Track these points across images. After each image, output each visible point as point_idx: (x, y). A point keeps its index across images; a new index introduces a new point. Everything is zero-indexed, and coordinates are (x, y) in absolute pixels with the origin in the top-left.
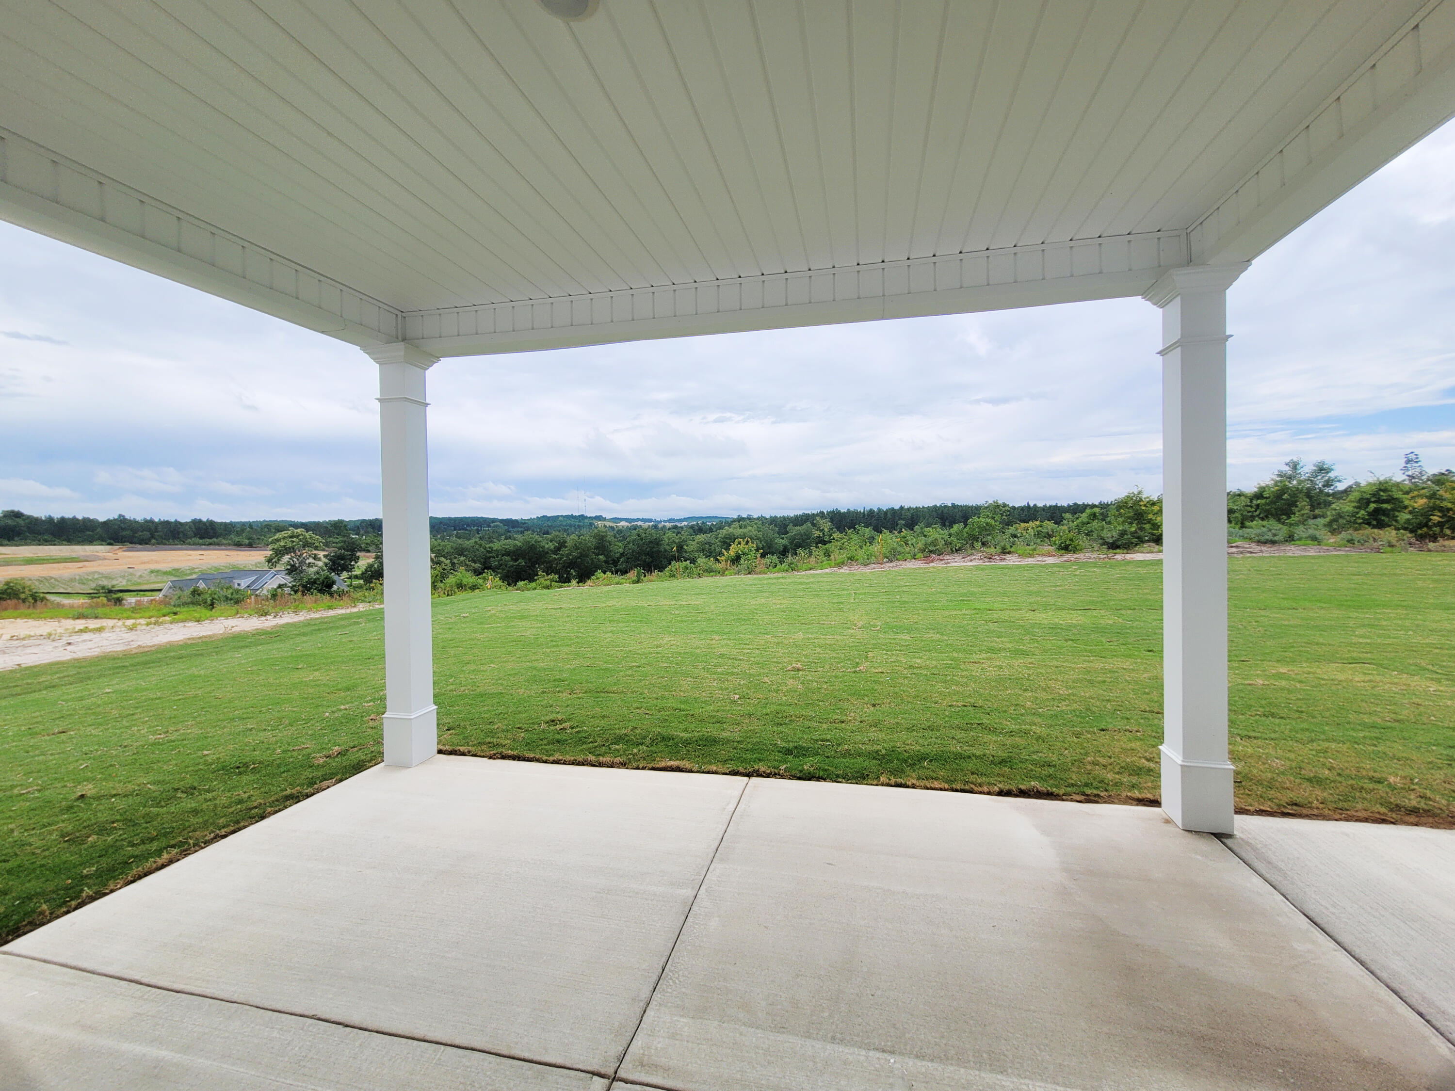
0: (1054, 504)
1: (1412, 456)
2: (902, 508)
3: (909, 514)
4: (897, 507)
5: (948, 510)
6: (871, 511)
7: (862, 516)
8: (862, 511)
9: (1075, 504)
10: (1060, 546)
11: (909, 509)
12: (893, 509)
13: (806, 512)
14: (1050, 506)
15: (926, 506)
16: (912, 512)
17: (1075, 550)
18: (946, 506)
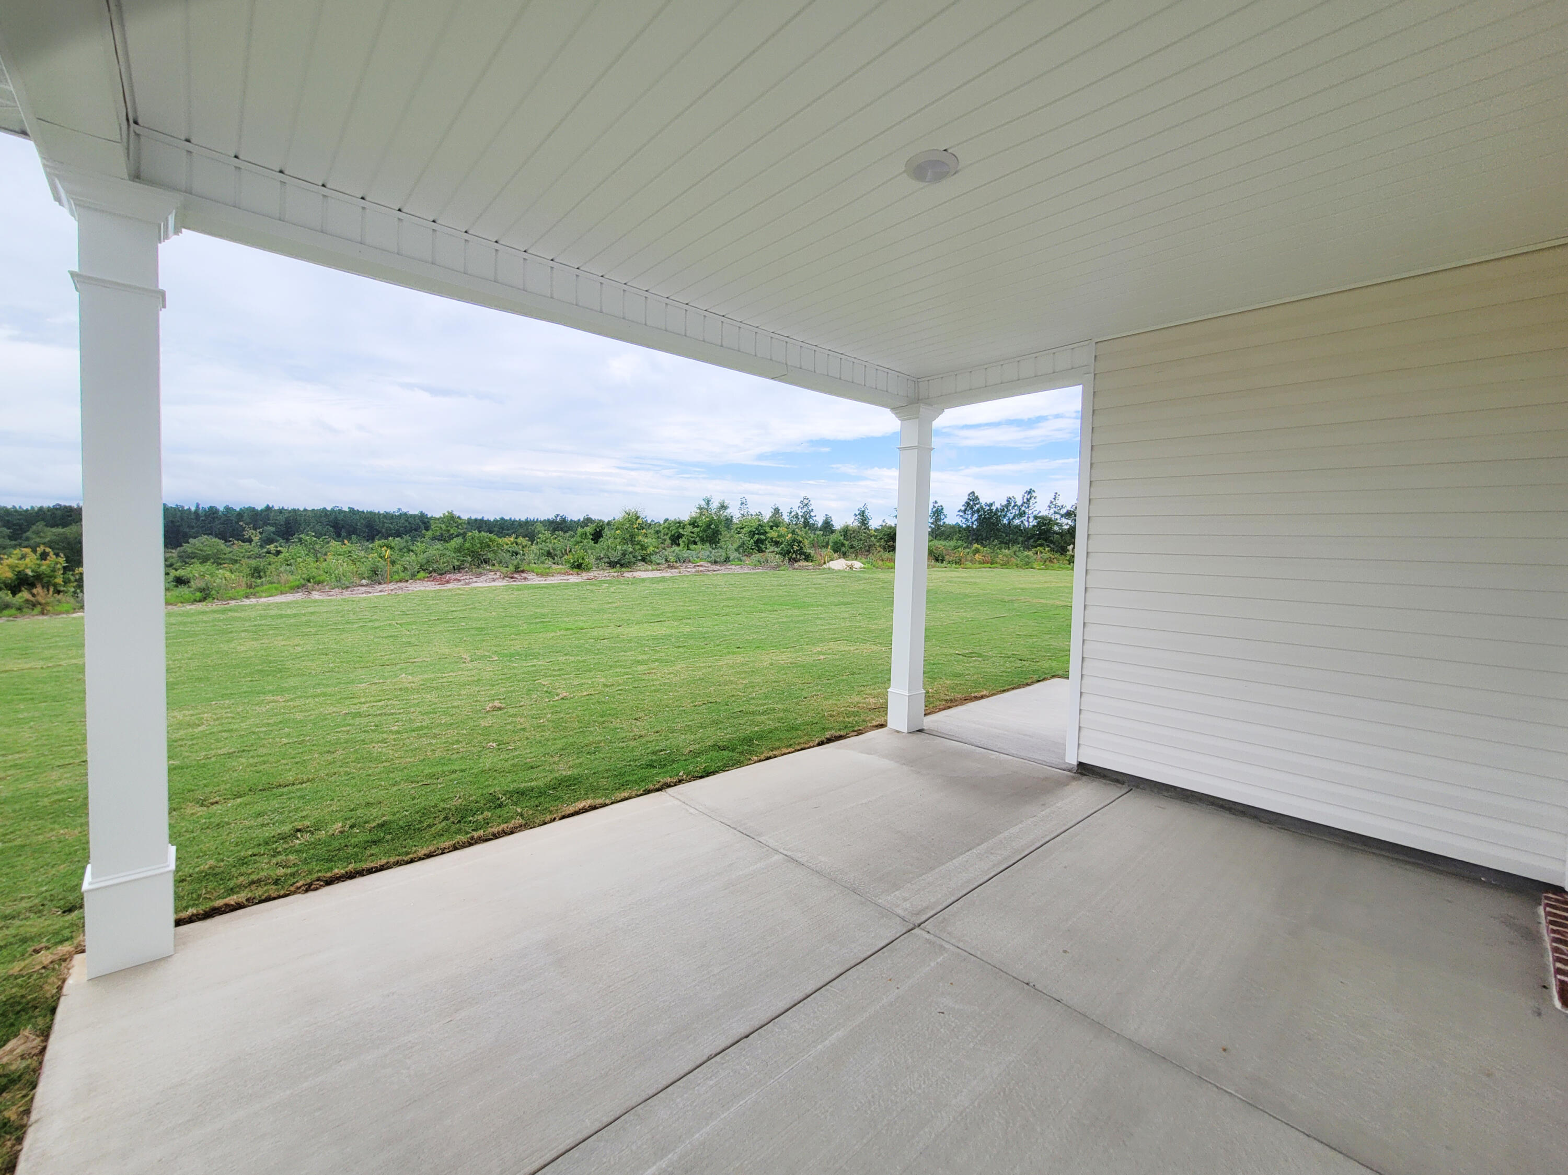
0: (480, 517)
1: (744, 500)
2: (268, 508)
3: (282, 519)
4: (260, 507)
5: (345, 516)
6: (213, 511)
7: (193, 517)
8: (193, 509)
9: (502, 519)
10: (573, 564)
11: (281, 511)
12: (253, 510)
13: (63, 503)
14: (476, 520)
15: (309, 508)
16: (287, 515)
17: (588, 569)
18: (340, 511)
